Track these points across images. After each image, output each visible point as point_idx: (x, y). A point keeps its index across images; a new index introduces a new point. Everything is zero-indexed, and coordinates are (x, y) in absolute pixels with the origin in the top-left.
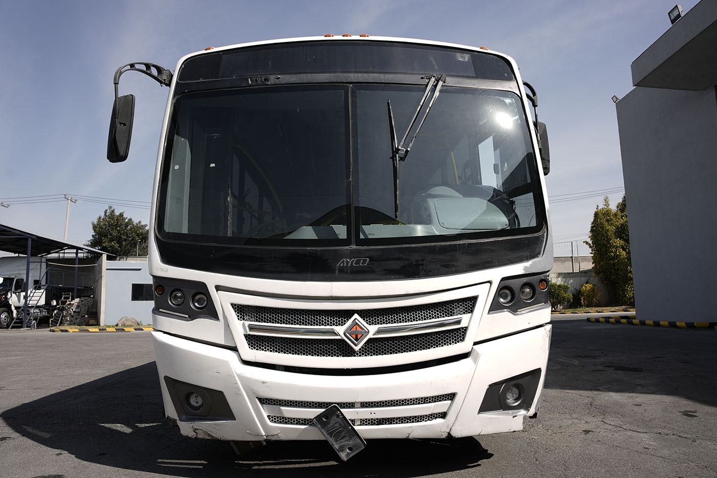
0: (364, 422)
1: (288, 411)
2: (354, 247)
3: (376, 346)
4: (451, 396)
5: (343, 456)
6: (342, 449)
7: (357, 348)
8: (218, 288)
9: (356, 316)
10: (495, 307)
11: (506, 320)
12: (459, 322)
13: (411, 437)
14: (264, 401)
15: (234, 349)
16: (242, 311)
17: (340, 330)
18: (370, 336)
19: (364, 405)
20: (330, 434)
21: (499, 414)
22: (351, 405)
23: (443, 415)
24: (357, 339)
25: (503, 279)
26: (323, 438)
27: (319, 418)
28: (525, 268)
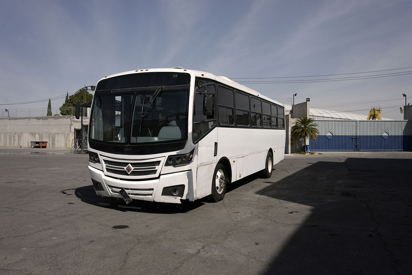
0: (132, 194)
1: (114, 189)
2: (128, 145)
3: (134, 173)
4: (152, 189)
5: (127, 203)
6: (126, 201)
7: (129, 173)
8: (100, 155)
9: (130, 165)
10: (167, 164)
11: (171, 169)
12: (155, 168)
13: (144, 200)
14: (109, 186)
15: (103, 171)
16: (106, 161)
17: (125, 168)
18: (132, 170)
19: (131, 189)
20: (123, 196)
21: (170, 197)
22: (128, 189)
23: (151, 195)
24: (128, 171)
25: (169, 156)
26: (122, 197)
27: (120, 191)
28: (177, 153)
